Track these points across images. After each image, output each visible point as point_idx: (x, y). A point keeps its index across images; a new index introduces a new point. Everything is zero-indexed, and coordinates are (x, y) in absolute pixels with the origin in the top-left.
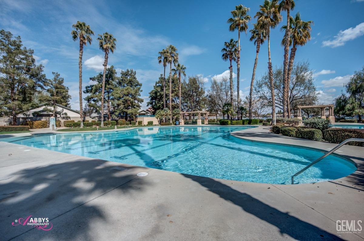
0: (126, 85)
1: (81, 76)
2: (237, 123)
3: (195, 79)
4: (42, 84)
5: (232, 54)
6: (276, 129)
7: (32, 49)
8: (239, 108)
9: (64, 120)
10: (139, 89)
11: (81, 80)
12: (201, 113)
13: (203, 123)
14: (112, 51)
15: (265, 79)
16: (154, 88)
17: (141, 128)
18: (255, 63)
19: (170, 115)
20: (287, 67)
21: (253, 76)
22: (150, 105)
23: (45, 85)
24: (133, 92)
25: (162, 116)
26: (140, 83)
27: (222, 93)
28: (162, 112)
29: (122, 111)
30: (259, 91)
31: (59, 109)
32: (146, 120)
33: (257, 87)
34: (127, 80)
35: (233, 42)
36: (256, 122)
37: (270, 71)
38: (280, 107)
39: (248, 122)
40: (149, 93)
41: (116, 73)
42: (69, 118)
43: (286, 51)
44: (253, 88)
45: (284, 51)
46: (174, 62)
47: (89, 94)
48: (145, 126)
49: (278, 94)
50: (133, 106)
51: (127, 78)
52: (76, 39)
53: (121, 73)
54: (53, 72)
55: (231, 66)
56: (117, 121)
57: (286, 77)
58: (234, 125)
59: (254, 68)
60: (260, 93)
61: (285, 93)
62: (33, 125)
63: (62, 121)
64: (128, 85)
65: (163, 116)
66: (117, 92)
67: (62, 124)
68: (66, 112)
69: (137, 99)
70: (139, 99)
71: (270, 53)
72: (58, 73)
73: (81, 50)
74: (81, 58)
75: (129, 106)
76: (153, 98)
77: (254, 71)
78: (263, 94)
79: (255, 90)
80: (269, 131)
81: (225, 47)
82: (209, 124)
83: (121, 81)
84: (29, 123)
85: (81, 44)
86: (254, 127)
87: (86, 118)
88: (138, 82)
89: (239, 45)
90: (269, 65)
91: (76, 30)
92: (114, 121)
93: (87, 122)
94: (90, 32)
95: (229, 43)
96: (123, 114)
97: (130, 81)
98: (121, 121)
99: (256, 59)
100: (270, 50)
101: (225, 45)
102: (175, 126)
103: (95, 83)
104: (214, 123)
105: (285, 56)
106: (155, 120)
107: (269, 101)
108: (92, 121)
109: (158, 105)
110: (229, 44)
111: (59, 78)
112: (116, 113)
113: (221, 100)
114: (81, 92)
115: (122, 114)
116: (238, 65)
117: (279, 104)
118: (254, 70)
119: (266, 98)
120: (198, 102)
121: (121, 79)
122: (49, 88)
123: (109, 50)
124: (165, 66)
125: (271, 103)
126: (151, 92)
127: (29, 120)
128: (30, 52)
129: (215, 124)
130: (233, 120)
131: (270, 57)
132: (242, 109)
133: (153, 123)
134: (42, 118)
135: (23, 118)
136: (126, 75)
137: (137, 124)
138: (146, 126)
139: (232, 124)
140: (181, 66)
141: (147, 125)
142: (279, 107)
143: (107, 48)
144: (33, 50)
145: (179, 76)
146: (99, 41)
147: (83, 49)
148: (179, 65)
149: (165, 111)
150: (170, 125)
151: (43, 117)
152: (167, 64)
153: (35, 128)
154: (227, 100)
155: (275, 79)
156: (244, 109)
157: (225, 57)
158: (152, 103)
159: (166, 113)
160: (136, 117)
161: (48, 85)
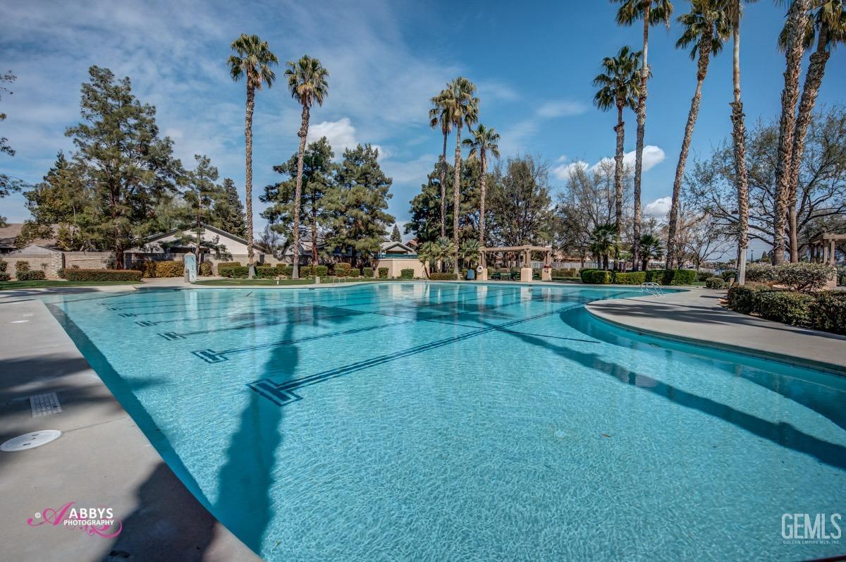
0: (354, 182)
1: (251, 162)
2: (629, 280)
3: (524, 165)
4: (173, 181)
5: (623, 89)
6: (738, 298)
7: (151, 105)
8: (639, 238)
9: (220, 261)
10: (384, 192)
11: (250, 170)
12: (532, 251)
13: (537, 276)
14: (320, 101)
15: (724, 158)
16: (423, 190)
17: (385, 283)
18: (693, 111)
19: (454, 254)
20: (794, 112)
21: (683, 148)
22: (412, 232)
23: (178, 183)
24: (368, 199)
25: (434, 256)
26: (387, 177)
27: (598, 200)
28: (435, 248)
29: (344, 244)
30: (703, 194)
31: (209, 236)
32: (397, 266)
33: (696, 182)
34: (357, 170)
35: (628, 55)
36: (687, 279)
37: (736, 127)
38: (767, 237)
39: (662, 276)
40: (410, 202)
41: (332, 155)
42: (230, 256)
43: (792, 60)
44: (684, 185)
45: (786, 59)
46: (466, 120)
47: (272, 205)
48: (393, 279)
49: (762, 202)
50: (370, 233)
51: (358, 165)
52: (239, 75)
53: (344, 155)
54: (196, 156)
55: (621, 124)
56: (331, 266)
57: (790, 139)
58: (619, 283)
59: (689, 124)
60: (705, 200)
61: (783, 191)
62: (155, 269)
63: (216, 263)
64: (358, 183)
65: (436, 258)
66: (332, 198)
67: (216, 271)
68: (224, 244)
69: (379, 215)
70: (384, 216)
71: (738, 75)
72: (207, 158)
73: (249, 101)
74: (250, 120)
75: (360, 231)
76: (418, 214)
77: (686, 133)
78: (714, 200)
79: (692, 190)
80: (719, 303)
81: (604, 71)
82: (553, 280)
83: (343, 173)
84: (147, 265)
85: (248, 87)
86: (679, 291)
87: (265, 258)
88: (381, 175)
89: (646, 61)
90: (734, 109)
91: (238, 55)
92: (323, 267)
93: (267, 268)
94: (269, 58)
95: (618, 60)
96: (347, 250)
97: (365, 174)
98: (340, 266)
99: (694, 100)
100: (737, 66)
101: (605, 64)
102: (467, 281)
103: (286, 178)
104: (568, 279)
105: (787, 75)
106: (419, 268)
107: (733, 219)
108: (278, 265)
109: (430, 231)
110: (616, 61)
111: (208, 169)
112: (329, 247)
113: (593, 218)
114: (249, 199)
115: (344, 251)
116: (639, 117)
117: (763, 230)
118: (687, 129)
119: (724, 214)
120: (531, 224)
121: (345, 168)
122: (187, 189)
123: (311, 97)
124: (446, 132)
125: (737, 229)
126: (415, 200)
127: (150, 259)
128: (147, 111)
129: (572, 280)
130: (619, 271)
131: (738, 86)
132: (648, 240)
133: (413, 273)
134: (175, 256)
135: (136, 254)
136: (356, 159)
137: (376, 273)
138: (395, 280)
139: (614, 283)
140: (486, 130)
141: (399, 279)
142: (764, 237)
143: (308, 93)
144: (154, 107)
145: (482, 158)
146: (288, 78)
147: (255, 98)
148: (481, 130)
149: (443, 246)
150: (453, 279)
151: (177, 254)
152: (451, 126)
153: (158, 277)
154: (609, 219)
155: (756, 157)
156: (652, 241)
157: (604, 99)
158: (415, 227)
159: (442, 249)
160: (376, 258)
161: (184, 184)
